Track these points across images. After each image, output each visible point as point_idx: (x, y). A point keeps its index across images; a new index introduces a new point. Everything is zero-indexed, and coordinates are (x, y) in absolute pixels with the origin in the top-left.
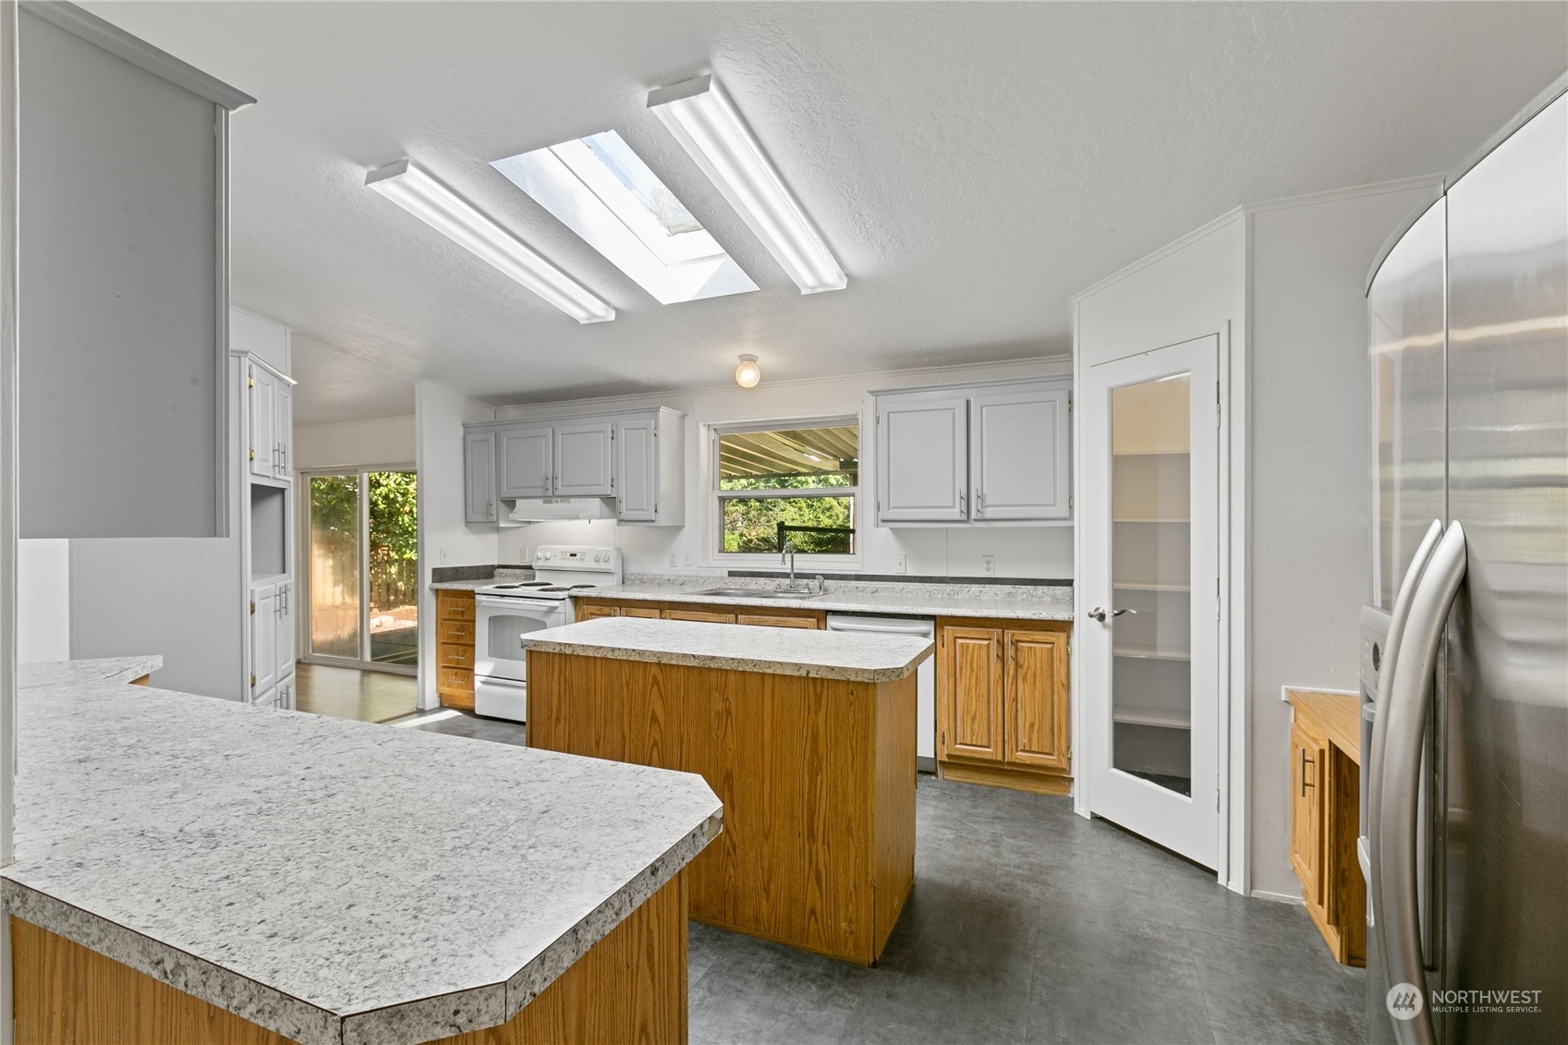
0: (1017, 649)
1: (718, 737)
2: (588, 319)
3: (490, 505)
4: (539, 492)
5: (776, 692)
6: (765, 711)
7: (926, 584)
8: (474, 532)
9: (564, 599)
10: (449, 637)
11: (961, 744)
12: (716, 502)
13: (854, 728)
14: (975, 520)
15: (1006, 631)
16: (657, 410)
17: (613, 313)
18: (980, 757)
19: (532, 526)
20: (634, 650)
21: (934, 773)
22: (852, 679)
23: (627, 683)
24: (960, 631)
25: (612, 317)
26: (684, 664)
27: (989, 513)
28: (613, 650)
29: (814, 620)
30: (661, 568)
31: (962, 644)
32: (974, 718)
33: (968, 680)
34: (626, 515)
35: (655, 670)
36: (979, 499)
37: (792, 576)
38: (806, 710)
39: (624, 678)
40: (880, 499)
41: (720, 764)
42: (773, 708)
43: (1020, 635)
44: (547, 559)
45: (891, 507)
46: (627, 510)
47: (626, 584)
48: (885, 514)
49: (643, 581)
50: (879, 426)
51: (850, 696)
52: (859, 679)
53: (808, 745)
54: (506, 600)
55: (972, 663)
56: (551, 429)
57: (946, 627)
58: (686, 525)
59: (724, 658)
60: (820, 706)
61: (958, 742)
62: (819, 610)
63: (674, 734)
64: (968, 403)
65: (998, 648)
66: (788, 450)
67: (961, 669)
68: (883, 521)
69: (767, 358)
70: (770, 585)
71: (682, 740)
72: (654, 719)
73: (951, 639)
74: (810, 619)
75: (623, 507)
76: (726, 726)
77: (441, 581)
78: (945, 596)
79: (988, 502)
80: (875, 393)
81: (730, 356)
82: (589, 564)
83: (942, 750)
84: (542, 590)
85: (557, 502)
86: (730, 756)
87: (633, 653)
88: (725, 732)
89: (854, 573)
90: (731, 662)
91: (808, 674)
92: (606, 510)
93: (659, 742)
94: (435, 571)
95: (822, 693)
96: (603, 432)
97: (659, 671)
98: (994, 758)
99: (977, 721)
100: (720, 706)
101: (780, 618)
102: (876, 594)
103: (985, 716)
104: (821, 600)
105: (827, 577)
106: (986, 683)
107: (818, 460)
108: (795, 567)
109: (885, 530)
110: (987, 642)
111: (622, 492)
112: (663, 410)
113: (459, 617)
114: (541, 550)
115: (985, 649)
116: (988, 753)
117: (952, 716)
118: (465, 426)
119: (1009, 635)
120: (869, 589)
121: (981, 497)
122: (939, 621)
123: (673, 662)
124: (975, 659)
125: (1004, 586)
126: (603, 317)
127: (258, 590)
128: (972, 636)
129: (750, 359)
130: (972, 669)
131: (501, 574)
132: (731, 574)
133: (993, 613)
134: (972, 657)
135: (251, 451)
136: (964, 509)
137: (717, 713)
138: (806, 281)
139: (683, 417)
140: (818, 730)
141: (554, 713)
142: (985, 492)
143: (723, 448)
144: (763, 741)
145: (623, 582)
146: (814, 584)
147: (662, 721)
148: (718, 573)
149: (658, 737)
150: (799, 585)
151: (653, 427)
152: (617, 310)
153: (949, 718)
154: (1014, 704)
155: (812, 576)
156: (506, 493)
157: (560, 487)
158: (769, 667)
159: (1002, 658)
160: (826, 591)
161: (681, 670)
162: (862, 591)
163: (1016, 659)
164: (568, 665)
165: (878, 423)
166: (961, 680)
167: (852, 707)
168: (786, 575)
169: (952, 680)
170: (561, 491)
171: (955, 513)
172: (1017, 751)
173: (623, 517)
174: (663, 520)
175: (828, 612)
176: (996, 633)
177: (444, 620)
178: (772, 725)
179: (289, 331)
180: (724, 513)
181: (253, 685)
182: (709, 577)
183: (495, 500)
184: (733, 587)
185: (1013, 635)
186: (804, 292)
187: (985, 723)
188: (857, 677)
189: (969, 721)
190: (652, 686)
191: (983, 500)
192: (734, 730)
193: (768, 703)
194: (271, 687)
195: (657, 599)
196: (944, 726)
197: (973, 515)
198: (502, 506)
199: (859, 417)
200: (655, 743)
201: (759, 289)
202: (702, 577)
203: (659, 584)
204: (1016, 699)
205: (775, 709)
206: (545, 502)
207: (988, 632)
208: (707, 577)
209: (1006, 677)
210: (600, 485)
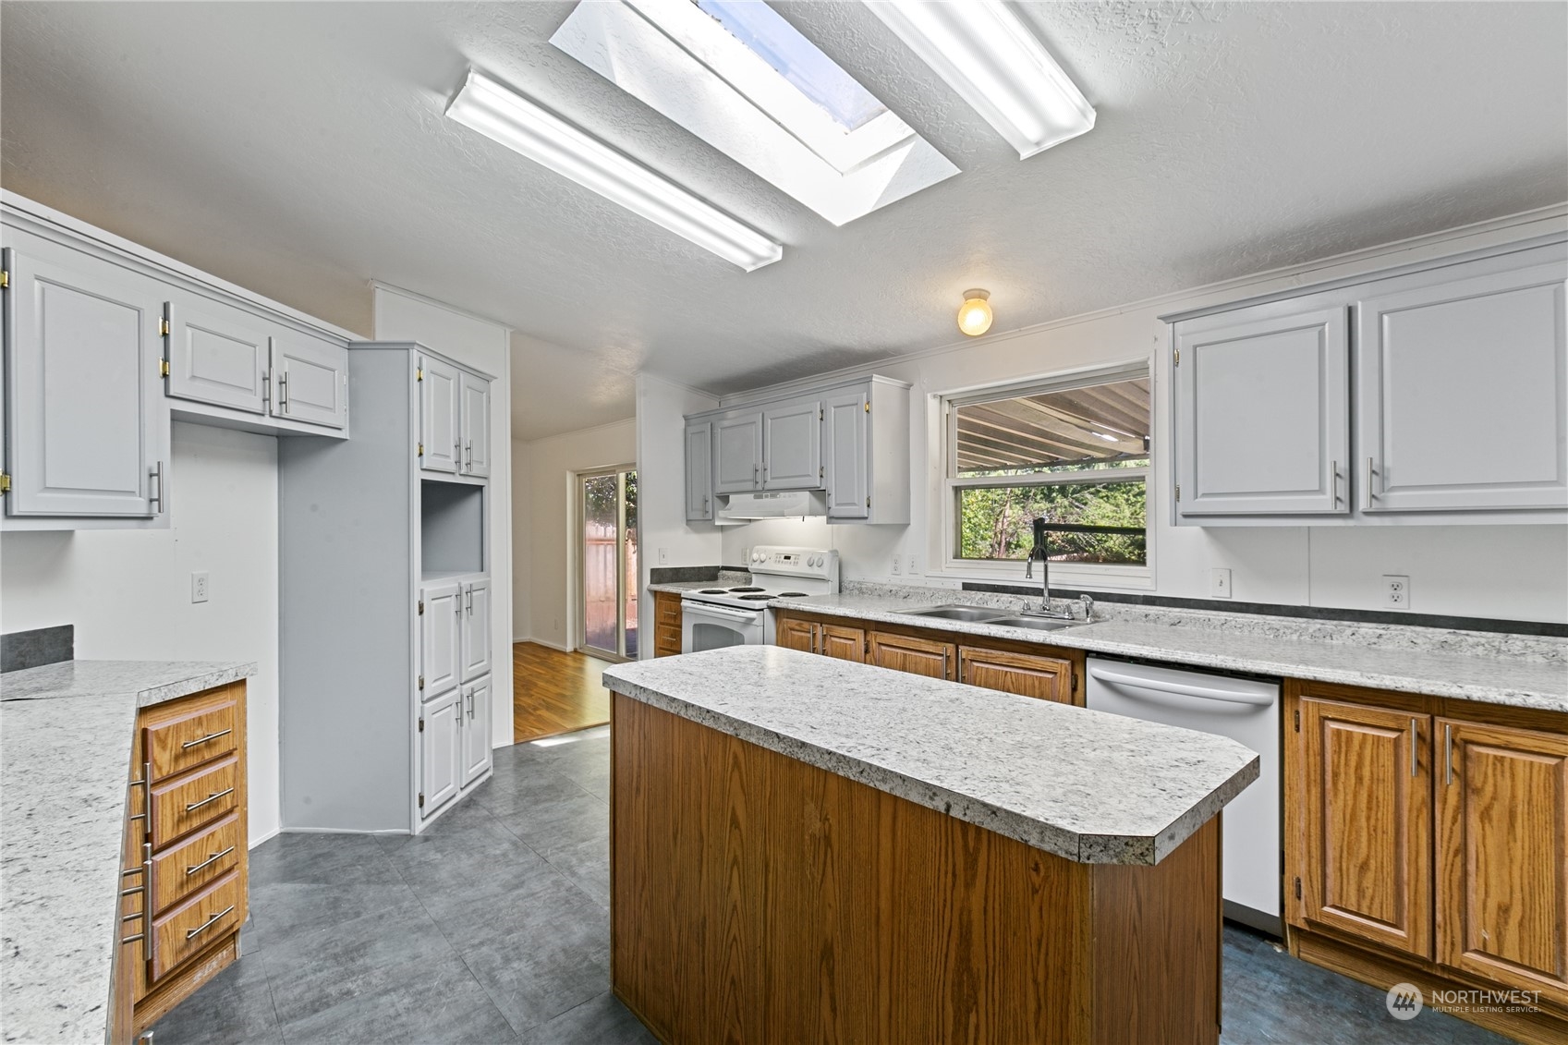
0: (1465, 757)
1: (813, 878)
2: (754, 264)
3: (706, 501)
4: (750, 486)
5: (899, 824)
6: (882, 861)
7: (1269, 617)
8: (697, 531)
9: (762, 610)
10: (665, 642)
11: (1334, 906)
12: (951, 494)
13: (1039, 945)
14: (1366, 513)
15: (1438, 720)
16: (869, 380)
17: (780, 250)
18: (1377, 939)
19: (753, 524)
20: (708, 711)
21: (1280, 940)
22: (1033, 842)
23: (706, 758)
24: (1332, 709)
25: (778, 256)
26: (766, 746)
27: (1396, 501)
28: (687, 705)
29: (1067, 662)
30: (883, 576)
31: (1338, 732)
32: (1364, 867)
33: (1350, 797)
34: (835, 511)
35: (736, 747)
36: (1374, 476)
37: (1046, 594)
38: (950, 875)
39: (702, 750)
40: (1180, 483)
41: (816, 926)
42: (894, 854)
43: (1470, 729)
44: (762, 562)
45: (1199, 494)
46: (837, 505)
47: (843, 593)
48: (1187, 505)
49: (862, 591)
50: (1179, 369)
51: (1034, 874)
52: (1047, 847)
53: (953, 946)
54: (707, 607)
55: (1359, 767)
56: (761, 415)
57: (1304, 698)
58: (911, 523)
59: (819, 749)
60: (974, 876)
61: (1329, 900)
62: (1074, 650)
63: (758, 853)
64: (1351, 312)
65: (1418, 749)
66: (1064, 425)
67: (1336, 775)
68: (1186, 516)
69: (1004, 293)
70: (1015, 604)
71: (767, 866)
72: (735, 822)
73: (1314, 721)
74: (1060, 661)
75: (832, 501)
76: (825, 863)
77: (659, 582)
78: (1306, 638)
79: (1394, 481)
80: (1170, 319)
81: (950, 294)
82: (802, 569)
83: (1296, 909)
84: (743, 598)
85: (767, 497)
86: (830, 917)
87: (708, 716)
88: (824, 875)
89: (1141, 593)
90: (827, 757)
91: (948, 809)
92: (817, 505)
93: (740, 859)
94: (653, 571)
95: (977, 850)
96: (811, 412)
97: (741, 749)
98: (1411, 950)
99: (1370, 875)
100: (816, 826)
101: (1016, 655)
102: (1178, 627)
103: (1389, 869)
104: (1080, 634)
105: (1097, 596)
106: (1391, 808)
107: (1115, 440)
108: (1050, 581)
109: (1194, 530)
110: (1393, 735)
111: (830, 484)
112: (876, 378)
113: (672, 622)
114: (757, 552)
115: (1390, 748)
116: (1398, 936)
117: (1316, 853)
118: (686, 418)
119: (1445, 729)
120: (1166, 619)
121: (1377, 473)
122: (1289, 688)
123: (753, 740)
124: (1367, 762)
125: (1431, 630)
126: (768, 258)
127: (426, 589)
128: (1360, 720)
129: (981, 295)
130: (1360, 779)
131: (724, 576)
132: (967, 587)
133: (1408, 684)
134: (1360, 756)
135: (421, 446)
136: (1343, 494)
137: (813, 836)
138: (1026, 133)
139: (908, 387)
140: (970, 922)
141: (635, 780)
142: (1388, 463)
143: (962, 423)
144: (878, 909)
145: (840, 591)
146: (1079, 606)
147: (743, 827)
148: (949, 585)
149: (739, 853)
150: (1058, 606)
151: (865, 401)
152: (784, 246)
153: (1310, 857)
154: (1459, 860)
155: (1075, 595)
156: (721, 489)
157: (769, 479)
158: (884, 781)
159: (1429, 769)
160: (1097, 618)
161: (767, 757)
162: (1155, 622)
163: (1464, 777)
164: (647, 715)
165: (1176, 364)
166: (1336, 795)
167: (1037, 898)
168: (1038, 592)
169: (1315, 791)
170: (771, 484)
171: (1325, 503)
172: (1466, 949)
173: (833, 513)
174: (877, 516)
175: (1088, 653)
176: (1415, 721)
177: (662, 623)
178: (893, 885)
179: (508, 331)
180: (959, 508)
181: (421, 688)
182: (938, 590)
183: (711, 497)
184: (968, 604)
185: (1456, 729)
186: (1024, 155)
187: (1390, 882)
188: (1042, 840)
189: (1353, 872)
190: (733, 770)
191: (1383, 479)
192: (836, 873)
193: (886, 843)
194: (454, 688)
195: (859, 616)
196: (1299, 868)
197: (1363, 503)
198: (718, 502)
199: (1151, 363)
200: (735, 861)
201: (960, 171)
202: (930, 589)
203: (880, 595)
204: (1463, 850)
205: (898, 857)
206: (756, 497)
207: (1397, 718)
208: (935, 589)
209: (1438, 806)
210: (809, 475)
